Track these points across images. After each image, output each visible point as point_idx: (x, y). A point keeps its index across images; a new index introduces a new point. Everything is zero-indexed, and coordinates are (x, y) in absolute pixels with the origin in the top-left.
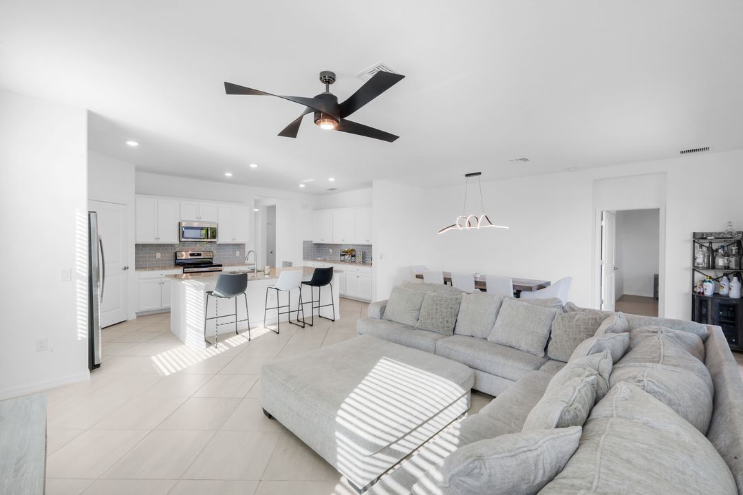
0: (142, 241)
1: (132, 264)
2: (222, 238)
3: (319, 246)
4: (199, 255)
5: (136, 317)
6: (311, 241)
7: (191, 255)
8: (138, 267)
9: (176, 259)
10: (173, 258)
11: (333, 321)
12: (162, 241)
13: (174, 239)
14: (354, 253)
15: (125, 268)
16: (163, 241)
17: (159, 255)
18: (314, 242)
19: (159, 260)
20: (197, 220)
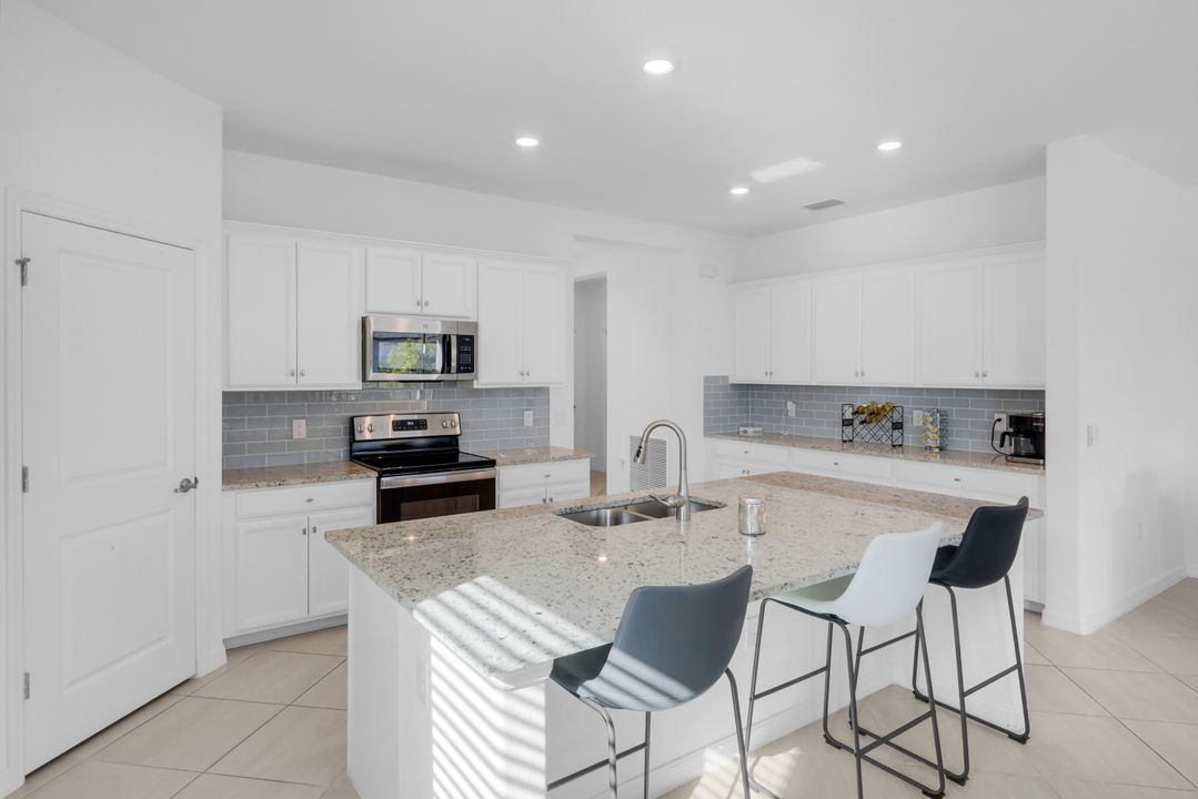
0: (246, 381)
1: (210, 465)
2: (490, 371)
3: (746, 392)
4: (421, 425)
5: (222, 659)
6: (726, 378)
7: (398, 426)
8: (233, 476)
9: (352, 440)
10: (343, 437)
11: (1022, 739)
12: (310, 382)
13: (345, 376)
14: (896, 417)
15: (187, 486)
16: (312, 381)
17: (300, 429)
18: (731, 381)
19: (299, 445)
20: (418, 310)
